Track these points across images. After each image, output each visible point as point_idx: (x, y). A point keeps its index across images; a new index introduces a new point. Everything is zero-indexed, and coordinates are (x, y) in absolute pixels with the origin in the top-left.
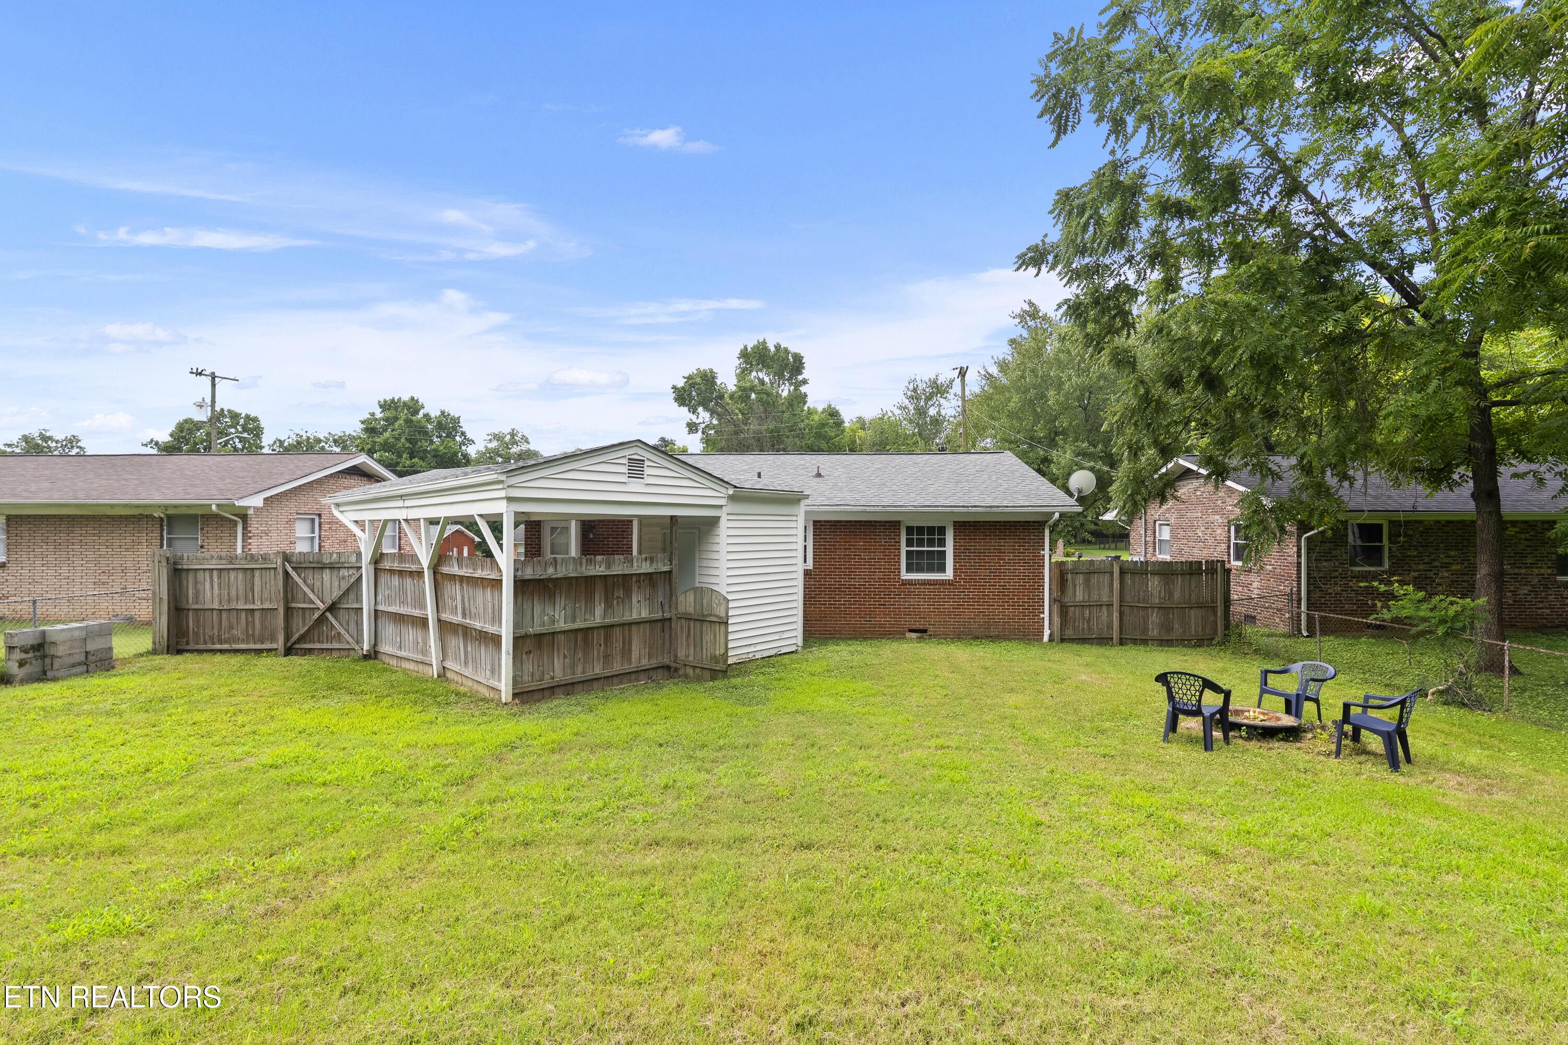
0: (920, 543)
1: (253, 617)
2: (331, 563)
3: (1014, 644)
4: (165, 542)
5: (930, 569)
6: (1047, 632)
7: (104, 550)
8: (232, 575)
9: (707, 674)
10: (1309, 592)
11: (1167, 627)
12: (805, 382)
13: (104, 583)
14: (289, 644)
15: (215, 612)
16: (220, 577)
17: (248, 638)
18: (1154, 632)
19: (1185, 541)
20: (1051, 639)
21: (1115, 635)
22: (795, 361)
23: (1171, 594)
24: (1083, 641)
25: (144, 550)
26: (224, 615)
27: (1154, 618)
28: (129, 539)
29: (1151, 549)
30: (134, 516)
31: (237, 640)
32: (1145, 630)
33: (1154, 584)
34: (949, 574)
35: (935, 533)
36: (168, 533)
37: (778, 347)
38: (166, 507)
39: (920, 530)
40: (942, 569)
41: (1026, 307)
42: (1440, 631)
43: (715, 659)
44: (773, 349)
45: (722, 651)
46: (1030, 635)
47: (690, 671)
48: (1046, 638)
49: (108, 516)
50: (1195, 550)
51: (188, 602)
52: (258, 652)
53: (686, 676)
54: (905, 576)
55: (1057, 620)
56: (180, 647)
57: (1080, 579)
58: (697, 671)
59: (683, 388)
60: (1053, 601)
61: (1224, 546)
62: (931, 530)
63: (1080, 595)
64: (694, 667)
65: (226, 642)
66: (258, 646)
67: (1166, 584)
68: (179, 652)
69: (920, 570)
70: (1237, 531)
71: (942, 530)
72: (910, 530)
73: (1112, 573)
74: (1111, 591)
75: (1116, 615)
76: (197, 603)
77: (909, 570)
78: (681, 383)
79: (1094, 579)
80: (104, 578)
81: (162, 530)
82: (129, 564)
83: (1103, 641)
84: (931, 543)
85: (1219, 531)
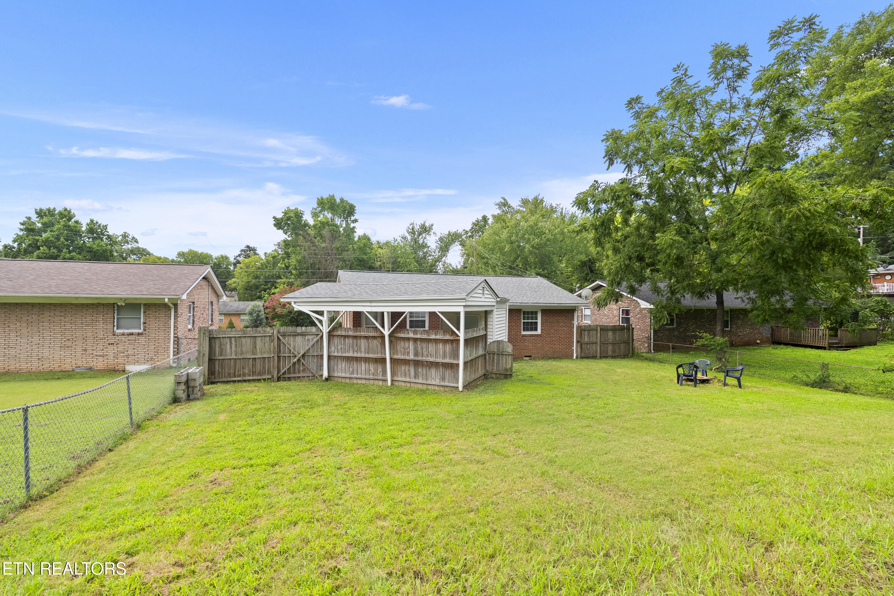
0: (528, 319)
1: (255, 362)
2: (302, 332)
3: (565, 360)
4: (116, 320)
5: (531, 330)
6: (575, 355)
7: (68, 326)
8: (244, 340)
9: (503, 376)
10: (654, 336)
11: (614, 351)
12: (356, 221)
13: (68, 347)
14: (279, 375)
15: (232, 361)
16: (236, 341)
17: (254, 373)
18: (610, 353)
19: (598, 316)
20: (577, 358)
21: (598, 355)
22: (350, 208)
23: (615, 338)
24: (587, 358)
25: (101, 325)
26: (238, 362)
27: (610, 347)
28: (89, 319)
29: (580, 319)
30: (93, 304)
31: (244, 375)
32: (607, 352)
33: (610, 334)
34: (539, 332)
35: (534, 314)
36: (118, 315)
37: (342, 200)
38: (126, 299)
39: (528, 313)
40: (536, 329)
41: (503, 201)
42: (718, 348)
43: (506, 370)
44: (338, 201)
45: (510, 367)
46: (569, 356)
47: (494, 376)
48: (575, 357)
49: (72, 304)
50: (603, 319)
51: (215, 356)
52: (259, 380)
53: (492, 378)
54: (524, 333)
55: (579, 350)
56: (213, 380)
57: (586, 333)
58: (498, 375)
59: (282, 219)
60: (578, 342)
61: (617, 318)
62: (532, 313)
63: (586, 340)
64: (496, 374)
65: (239, 376)
66: (259, 377)
67: (614, 334)
68: (213, 383)
69: (528, 330)
70: (623, 312)
71: (536, 313)
72: (524, 313)
73: (597, 330)
74: (597, 338)
75: (598, 347)
76: (221, 356)
77: (524, 330)
78: (280, 215)
79: (591, 332)
80: (69, 343)
81: (114, 313)
82: (89, 334)
83: (594, 357)
84: (532, 319)
85: (615, 312)
